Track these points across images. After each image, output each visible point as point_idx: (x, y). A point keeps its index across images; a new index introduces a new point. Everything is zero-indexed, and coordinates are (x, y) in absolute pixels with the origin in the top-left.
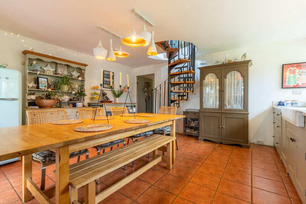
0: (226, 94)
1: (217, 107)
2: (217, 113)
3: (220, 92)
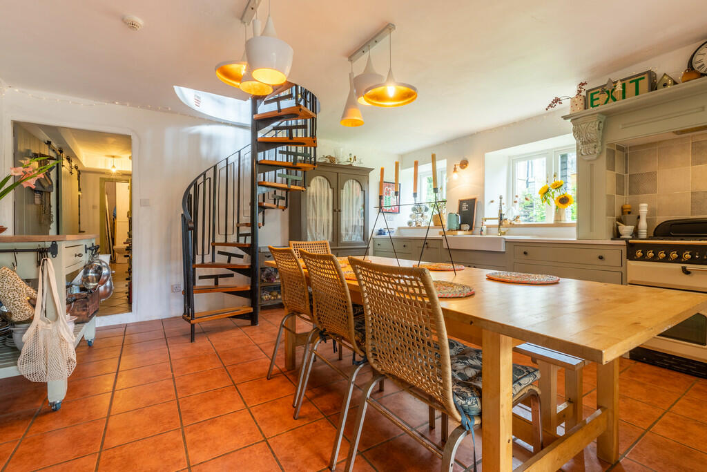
0: (342, 217)
3: (335, 213)
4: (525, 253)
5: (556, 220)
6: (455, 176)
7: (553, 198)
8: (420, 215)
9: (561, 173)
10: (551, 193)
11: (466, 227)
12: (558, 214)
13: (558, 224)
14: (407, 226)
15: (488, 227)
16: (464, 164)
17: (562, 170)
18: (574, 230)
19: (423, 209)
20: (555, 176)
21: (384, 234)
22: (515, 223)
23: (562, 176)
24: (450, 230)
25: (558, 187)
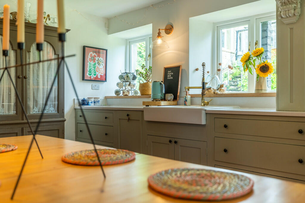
0: (29, 85)
1: (12, 112)
2: (11, 126)
3: (18, 79)
4: (226, 126)
5: (257, 90)
6: (159, 41)
7: (254, 66)
8: (128, 83)
9: (262, 42)
10: (252, 61)
11: (170, 96)
12: (259, 83)
13: (259, 93)
14: (114, 95)
15: (193, 96)
16: (169, 30)
17: (263, 38)
18: (274, 99)
19: (131, 77)
20: (256, 44)
21: (88, 104)
22: (219, 92)
23: (263, 45)
24: (155, 99)
25: (259, 55)
